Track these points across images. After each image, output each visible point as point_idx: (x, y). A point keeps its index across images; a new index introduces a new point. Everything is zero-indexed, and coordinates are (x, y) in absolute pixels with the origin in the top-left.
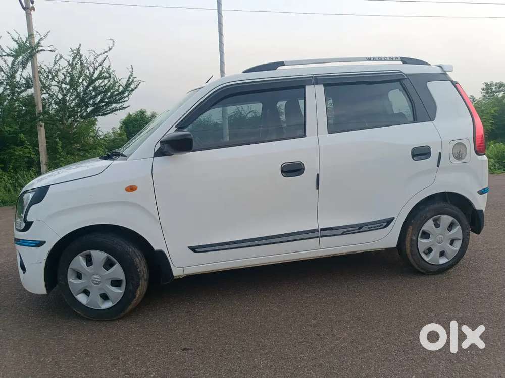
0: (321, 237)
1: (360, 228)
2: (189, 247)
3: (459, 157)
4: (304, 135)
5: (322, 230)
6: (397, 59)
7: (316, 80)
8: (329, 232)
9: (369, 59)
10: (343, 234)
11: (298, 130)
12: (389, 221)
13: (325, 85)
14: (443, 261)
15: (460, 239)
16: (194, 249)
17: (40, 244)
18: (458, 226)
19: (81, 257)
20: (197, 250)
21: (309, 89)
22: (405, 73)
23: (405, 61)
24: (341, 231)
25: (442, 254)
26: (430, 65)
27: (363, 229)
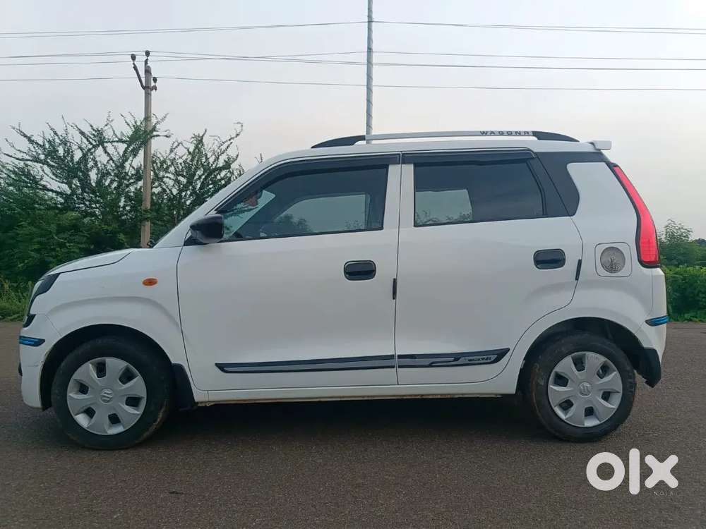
0: (400, 367)
1: (456, 359)
2: (216, 364)
3: (612, 267)
4: (381, 228)
5: (400, 357)
6: (526, 133)
7: (404, 158)
8: (410, 361)
9: (484, 133)
10: (430, 366)
11: (375, 220)
12: (501, 354)
13: (416, 166)
14: (590, 423)
15: (618, 392)
16: (222, 367)
17: (39, 342)
18: (615, 371)
19: (90, 365)
20: (226, 369)
21: (393, 170)
22: (535, 151)
23: (540, 136)
24: (428, 361)
25: (590, 412)
26: (578, 141)
27: (461, 361)
